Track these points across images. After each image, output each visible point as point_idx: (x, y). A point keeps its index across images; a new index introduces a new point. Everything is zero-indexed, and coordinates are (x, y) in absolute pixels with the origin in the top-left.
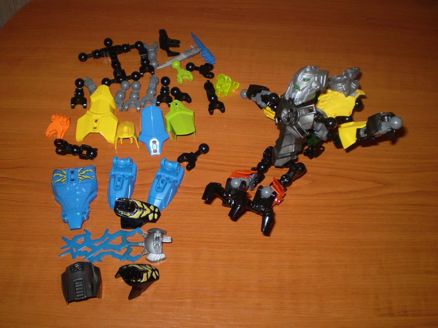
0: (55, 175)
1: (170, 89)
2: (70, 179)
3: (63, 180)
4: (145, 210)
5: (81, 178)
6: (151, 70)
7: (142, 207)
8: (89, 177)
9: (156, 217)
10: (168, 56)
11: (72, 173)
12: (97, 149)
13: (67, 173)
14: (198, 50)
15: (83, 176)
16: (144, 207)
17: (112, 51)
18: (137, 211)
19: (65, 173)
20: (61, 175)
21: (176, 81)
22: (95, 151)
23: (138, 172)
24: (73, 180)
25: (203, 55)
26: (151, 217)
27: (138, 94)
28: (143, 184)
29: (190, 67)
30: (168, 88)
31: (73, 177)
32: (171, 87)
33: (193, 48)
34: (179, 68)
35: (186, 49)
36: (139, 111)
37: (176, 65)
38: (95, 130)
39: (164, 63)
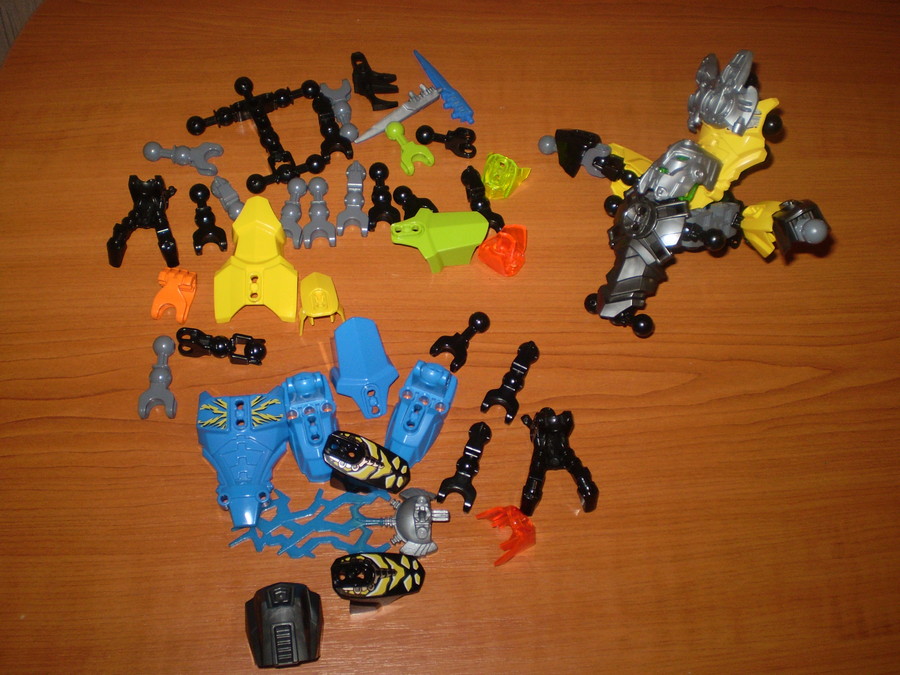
0: (204, 406)
1: (392, 191)
2: (234, 421)
3: (221, 422)
4: (382, 465)
5: (257, 419)
6: (346, 147)
7: (377, 457)
8: (273, 417)
10: (375, 110)
11: (239, 404)
12: (264, 341)
13: (229, 405)
14: (436, 94)
15: (263, 415)
16: (381, 459)
17: (255, 107)
19: (225, 405)
20: (216, 410)
21: (400, 168)
22: (260, 343)
24: (239, 422)
25: (446, 105)
27: (325, 205)
29: (425, 136)
30: (388, 188)
31: (240, 415)
32: (392, 184)
33: (424, 89)
34: (402, 140)
35: (411, 94)
36: (333, 245)
37: (395, 132)
38: (254, 299)
39: (368, 129)
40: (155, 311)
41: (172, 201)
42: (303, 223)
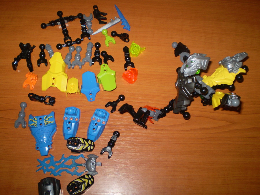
0: (30, 120)
1: (101, 52)
2: (39, 124)
3: (35, 125)
4: (85, 144)
5: (46, 123)
6: (88, 35)
7: (83, 142)
8: (51, 122)
9: (92, 149)
10: (100, 24)
11: (40, 119)
12: (55, 98)
13: (37, 119)
14: (119, 20)
15: (47, 122)
16: (84, 142)
18: (80, 146)
19: (36, 119)
20: (34, 121)
22: (54, 99)
23: (81, 113)
24: (41, 124)
25: (122, 24)
26: (89, 149)
27: (80, 55)
28: (84, 123)
29: (114, 34)
30: (99, 51)
31: (41, 122)
32: (101, 50)
33: (116, 18)
34: (106, 35)
35: (111, 20)
36: (81, 69)
37: (105, 32)
38: (53, 85)
39: (96, 30)
40: (24, 85)
41: (34, 50)
42: (72, 61)
